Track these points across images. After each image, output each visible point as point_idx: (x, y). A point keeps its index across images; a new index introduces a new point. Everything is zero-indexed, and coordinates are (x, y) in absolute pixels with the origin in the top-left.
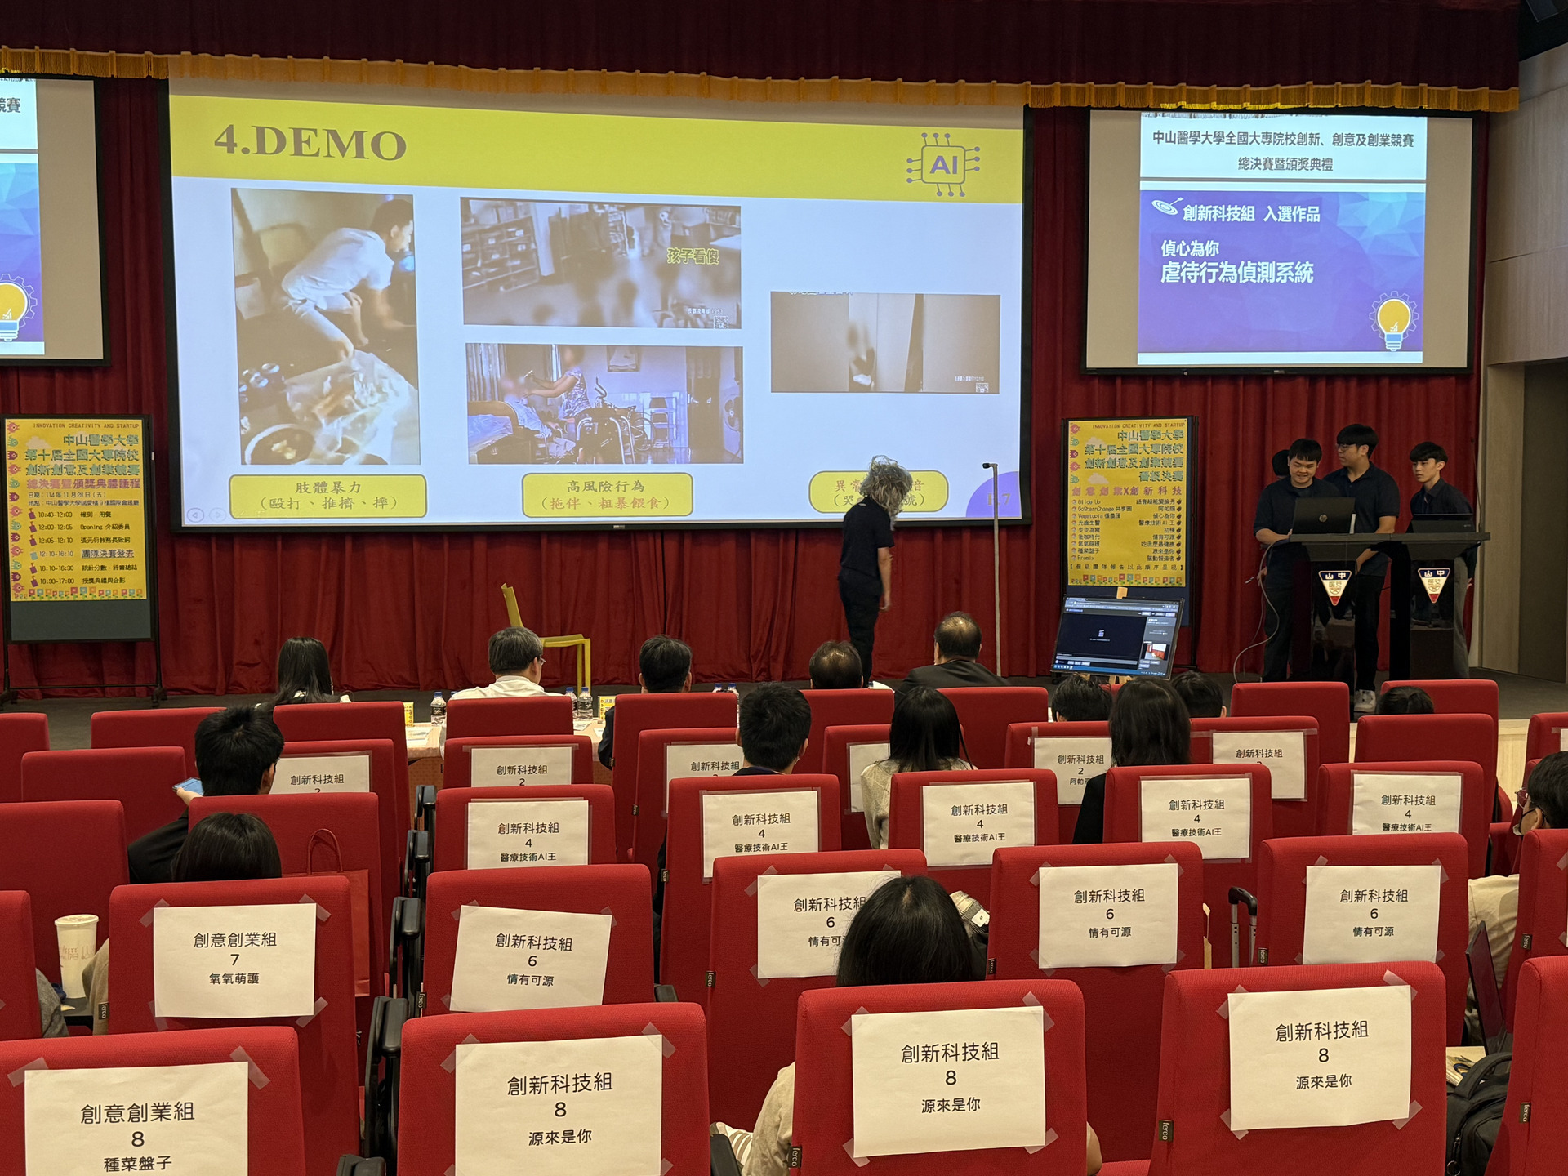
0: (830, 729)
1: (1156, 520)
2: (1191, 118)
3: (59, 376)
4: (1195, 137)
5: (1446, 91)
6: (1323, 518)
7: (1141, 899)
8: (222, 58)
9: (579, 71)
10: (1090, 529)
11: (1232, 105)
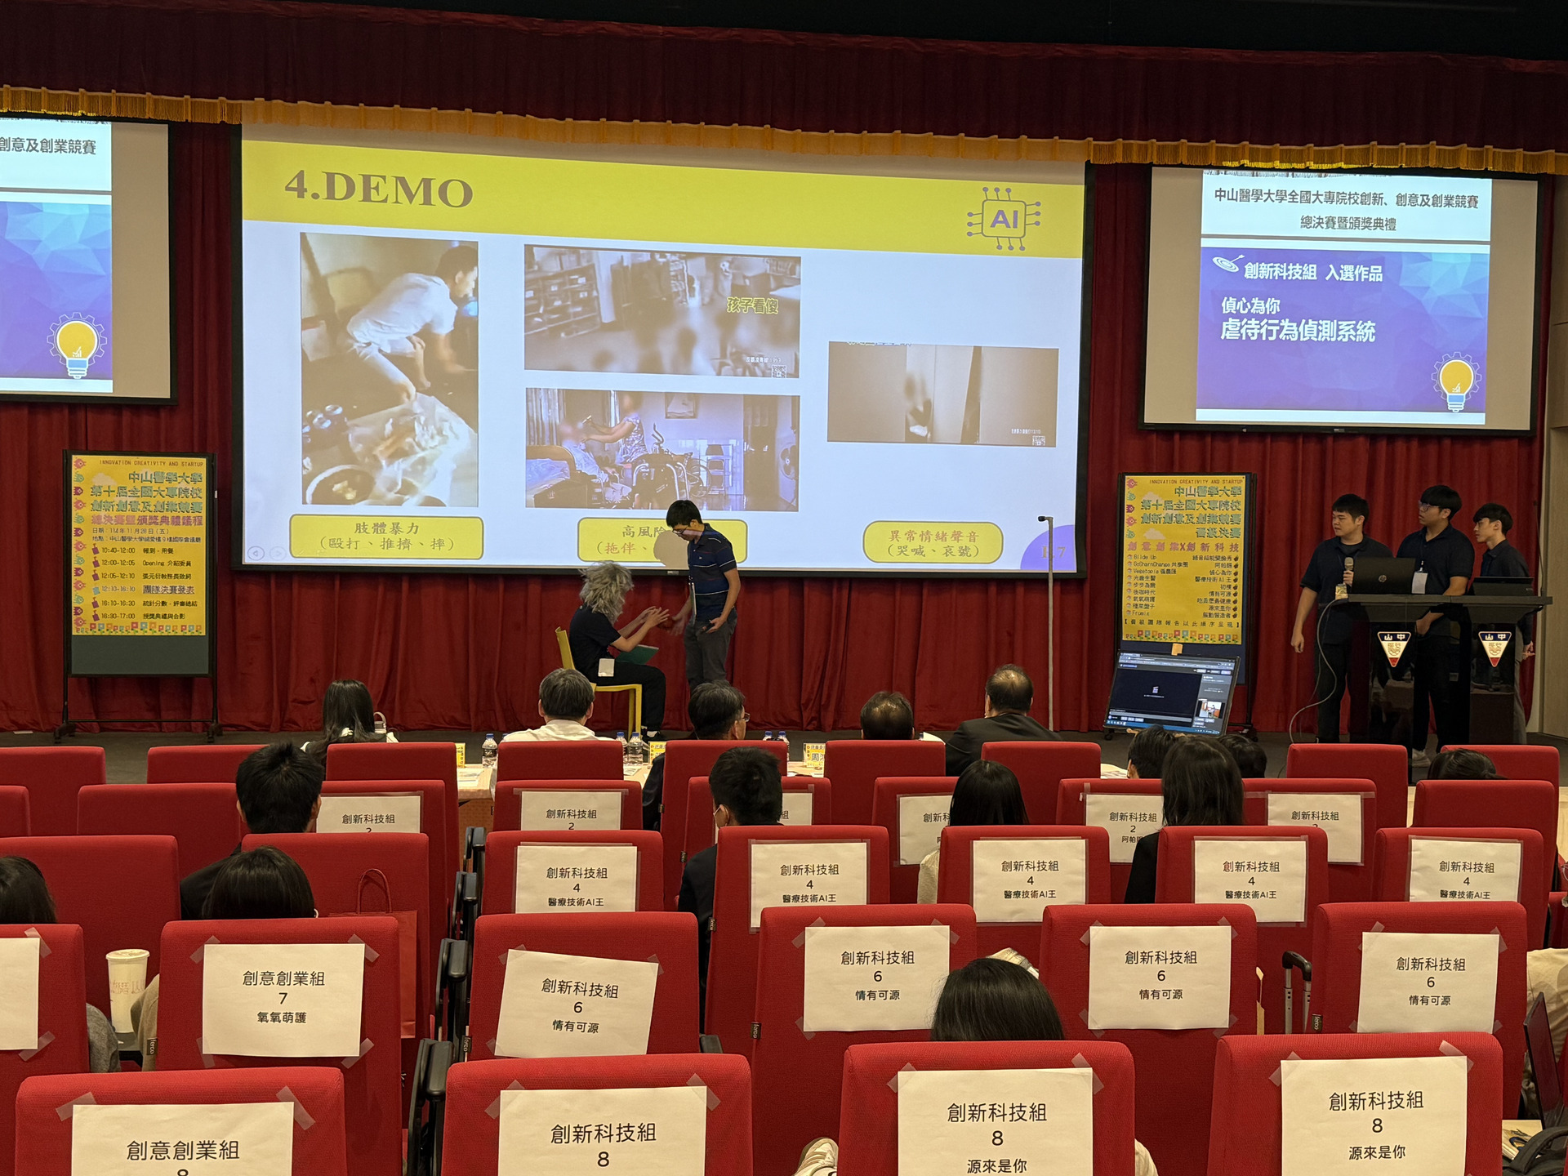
0: (881, 780)
1: (1212, 576)
2: (1253, 176)
3: (126, 416)
4: (1257, 195)
5: (1512, 153)
6: (1383, 578)
7: (1193, 961)
8: (295, 104)
9: (644, 123)
10: (1145, 584)
11: (1295, 164)
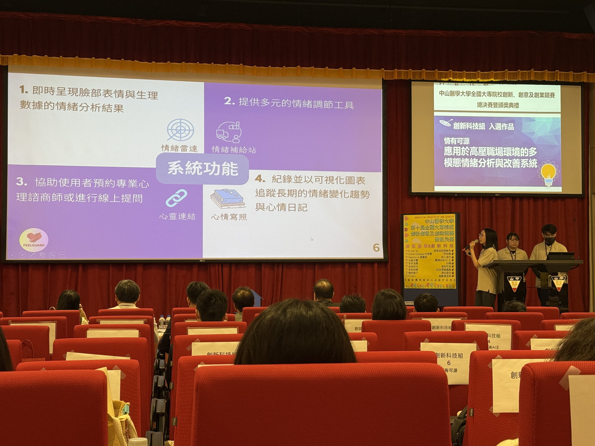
1: (443, 259)
2: (456, 85)
4: (458, 93)
5: (568, 73)
8: (31, 57)
10: (413, 263)
11: (473, 79)
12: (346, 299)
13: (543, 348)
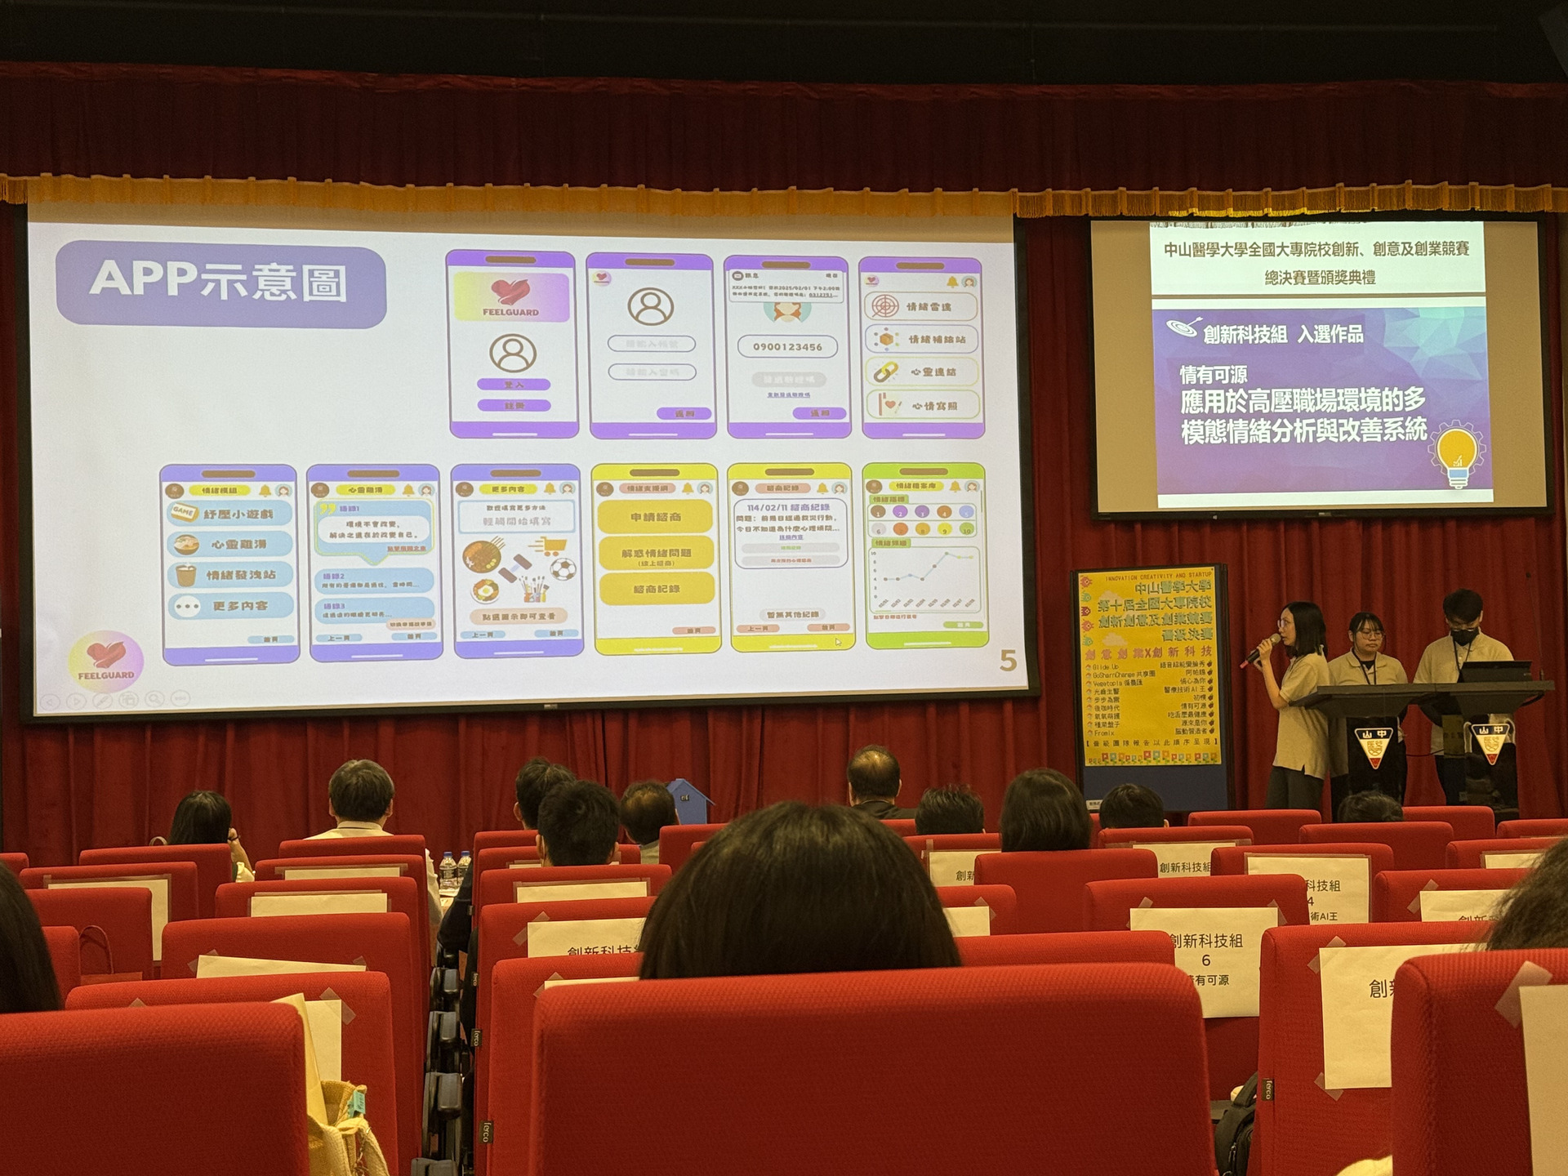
1: (1184, 686)
2: (1207, 227)
4: (1214, 249)
5: (1502, 190)
9: (496, 187)
10: (1108, 699)
11: (1252, 212)
12: (932, 798)
13: (1453, 917)
